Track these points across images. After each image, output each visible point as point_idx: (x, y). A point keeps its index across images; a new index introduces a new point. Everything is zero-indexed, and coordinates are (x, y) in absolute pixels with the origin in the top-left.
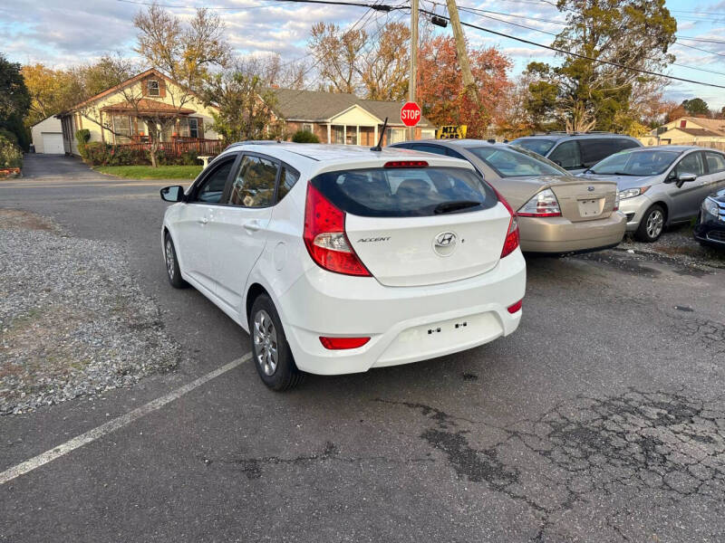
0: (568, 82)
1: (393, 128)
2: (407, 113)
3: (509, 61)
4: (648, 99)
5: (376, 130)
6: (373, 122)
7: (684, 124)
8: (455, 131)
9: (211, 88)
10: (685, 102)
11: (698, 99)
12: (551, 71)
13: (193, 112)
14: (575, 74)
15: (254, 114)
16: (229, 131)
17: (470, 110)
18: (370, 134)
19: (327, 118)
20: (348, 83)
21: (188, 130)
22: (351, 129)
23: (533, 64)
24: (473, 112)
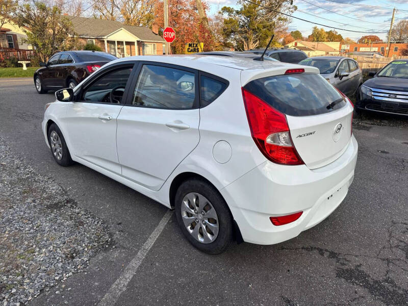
0: (243, 19)
1: (145, 43)
2: (167, 34)
3: (207, 5)
4: (281, 30)
5: (136, 44)
6: (134, 39)
7: (296, 44)
8: (196, 46)
9: (23, 13)
10: (292, 32)
11: (297, 31)
12: (234, 12)
13: (9, 30)
14: (248, 14)
15: (56, 32)
16: (40, 44)
17: (204, 33)
18: (132, 46)
19: (104, 36)
20: (112, 14)
21: (6, 43)
22: (120, 43)
23: (225, 7)
24: (206, 34)
